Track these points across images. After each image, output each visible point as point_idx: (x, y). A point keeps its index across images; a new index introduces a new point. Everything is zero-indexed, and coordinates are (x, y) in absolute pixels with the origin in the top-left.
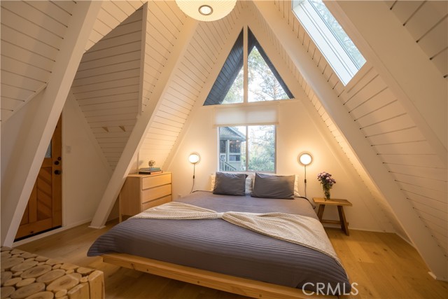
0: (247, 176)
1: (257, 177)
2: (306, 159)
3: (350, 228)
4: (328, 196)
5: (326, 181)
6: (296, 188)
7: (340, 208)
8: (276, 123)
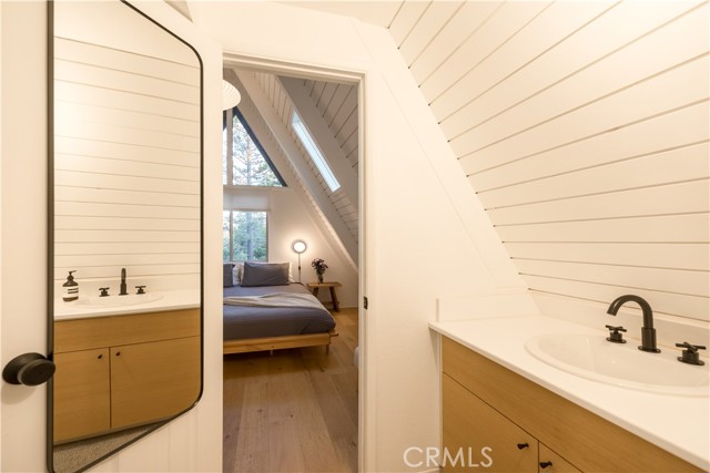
0: (234, 266)
1: (247, 266)
2: (300, 247)
3: (340, 306)
4: (321, 280)
5: (319, 267)
6: (290, 275)
7: (332, 289)
8: (268, 210)
